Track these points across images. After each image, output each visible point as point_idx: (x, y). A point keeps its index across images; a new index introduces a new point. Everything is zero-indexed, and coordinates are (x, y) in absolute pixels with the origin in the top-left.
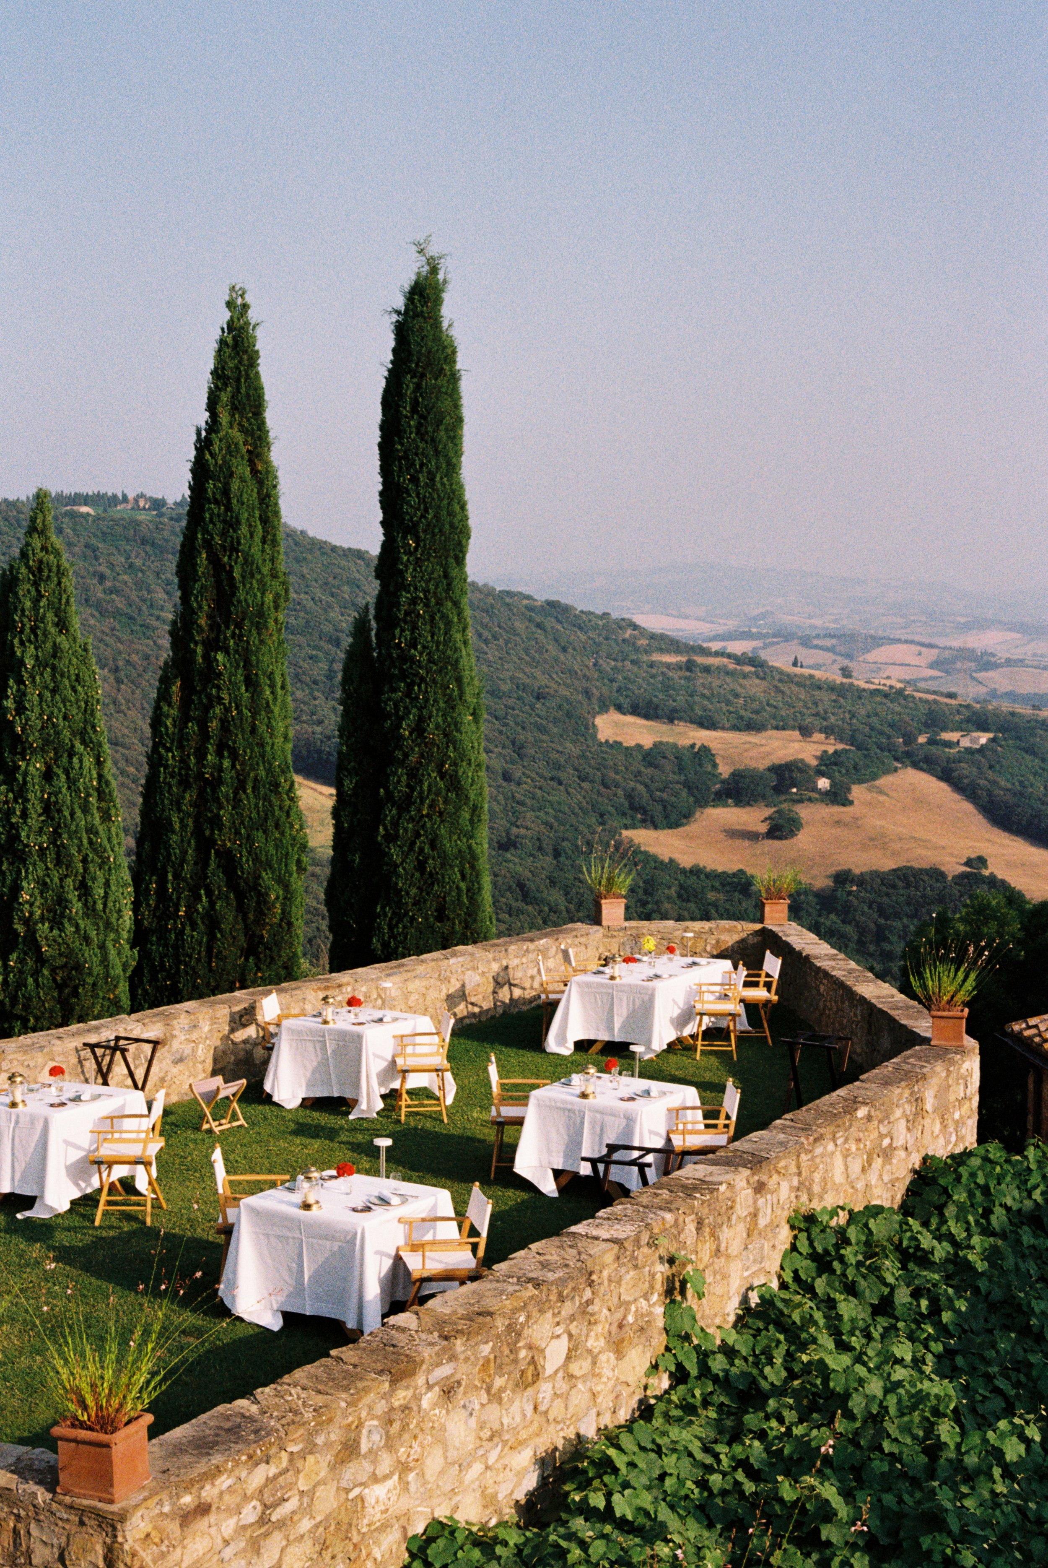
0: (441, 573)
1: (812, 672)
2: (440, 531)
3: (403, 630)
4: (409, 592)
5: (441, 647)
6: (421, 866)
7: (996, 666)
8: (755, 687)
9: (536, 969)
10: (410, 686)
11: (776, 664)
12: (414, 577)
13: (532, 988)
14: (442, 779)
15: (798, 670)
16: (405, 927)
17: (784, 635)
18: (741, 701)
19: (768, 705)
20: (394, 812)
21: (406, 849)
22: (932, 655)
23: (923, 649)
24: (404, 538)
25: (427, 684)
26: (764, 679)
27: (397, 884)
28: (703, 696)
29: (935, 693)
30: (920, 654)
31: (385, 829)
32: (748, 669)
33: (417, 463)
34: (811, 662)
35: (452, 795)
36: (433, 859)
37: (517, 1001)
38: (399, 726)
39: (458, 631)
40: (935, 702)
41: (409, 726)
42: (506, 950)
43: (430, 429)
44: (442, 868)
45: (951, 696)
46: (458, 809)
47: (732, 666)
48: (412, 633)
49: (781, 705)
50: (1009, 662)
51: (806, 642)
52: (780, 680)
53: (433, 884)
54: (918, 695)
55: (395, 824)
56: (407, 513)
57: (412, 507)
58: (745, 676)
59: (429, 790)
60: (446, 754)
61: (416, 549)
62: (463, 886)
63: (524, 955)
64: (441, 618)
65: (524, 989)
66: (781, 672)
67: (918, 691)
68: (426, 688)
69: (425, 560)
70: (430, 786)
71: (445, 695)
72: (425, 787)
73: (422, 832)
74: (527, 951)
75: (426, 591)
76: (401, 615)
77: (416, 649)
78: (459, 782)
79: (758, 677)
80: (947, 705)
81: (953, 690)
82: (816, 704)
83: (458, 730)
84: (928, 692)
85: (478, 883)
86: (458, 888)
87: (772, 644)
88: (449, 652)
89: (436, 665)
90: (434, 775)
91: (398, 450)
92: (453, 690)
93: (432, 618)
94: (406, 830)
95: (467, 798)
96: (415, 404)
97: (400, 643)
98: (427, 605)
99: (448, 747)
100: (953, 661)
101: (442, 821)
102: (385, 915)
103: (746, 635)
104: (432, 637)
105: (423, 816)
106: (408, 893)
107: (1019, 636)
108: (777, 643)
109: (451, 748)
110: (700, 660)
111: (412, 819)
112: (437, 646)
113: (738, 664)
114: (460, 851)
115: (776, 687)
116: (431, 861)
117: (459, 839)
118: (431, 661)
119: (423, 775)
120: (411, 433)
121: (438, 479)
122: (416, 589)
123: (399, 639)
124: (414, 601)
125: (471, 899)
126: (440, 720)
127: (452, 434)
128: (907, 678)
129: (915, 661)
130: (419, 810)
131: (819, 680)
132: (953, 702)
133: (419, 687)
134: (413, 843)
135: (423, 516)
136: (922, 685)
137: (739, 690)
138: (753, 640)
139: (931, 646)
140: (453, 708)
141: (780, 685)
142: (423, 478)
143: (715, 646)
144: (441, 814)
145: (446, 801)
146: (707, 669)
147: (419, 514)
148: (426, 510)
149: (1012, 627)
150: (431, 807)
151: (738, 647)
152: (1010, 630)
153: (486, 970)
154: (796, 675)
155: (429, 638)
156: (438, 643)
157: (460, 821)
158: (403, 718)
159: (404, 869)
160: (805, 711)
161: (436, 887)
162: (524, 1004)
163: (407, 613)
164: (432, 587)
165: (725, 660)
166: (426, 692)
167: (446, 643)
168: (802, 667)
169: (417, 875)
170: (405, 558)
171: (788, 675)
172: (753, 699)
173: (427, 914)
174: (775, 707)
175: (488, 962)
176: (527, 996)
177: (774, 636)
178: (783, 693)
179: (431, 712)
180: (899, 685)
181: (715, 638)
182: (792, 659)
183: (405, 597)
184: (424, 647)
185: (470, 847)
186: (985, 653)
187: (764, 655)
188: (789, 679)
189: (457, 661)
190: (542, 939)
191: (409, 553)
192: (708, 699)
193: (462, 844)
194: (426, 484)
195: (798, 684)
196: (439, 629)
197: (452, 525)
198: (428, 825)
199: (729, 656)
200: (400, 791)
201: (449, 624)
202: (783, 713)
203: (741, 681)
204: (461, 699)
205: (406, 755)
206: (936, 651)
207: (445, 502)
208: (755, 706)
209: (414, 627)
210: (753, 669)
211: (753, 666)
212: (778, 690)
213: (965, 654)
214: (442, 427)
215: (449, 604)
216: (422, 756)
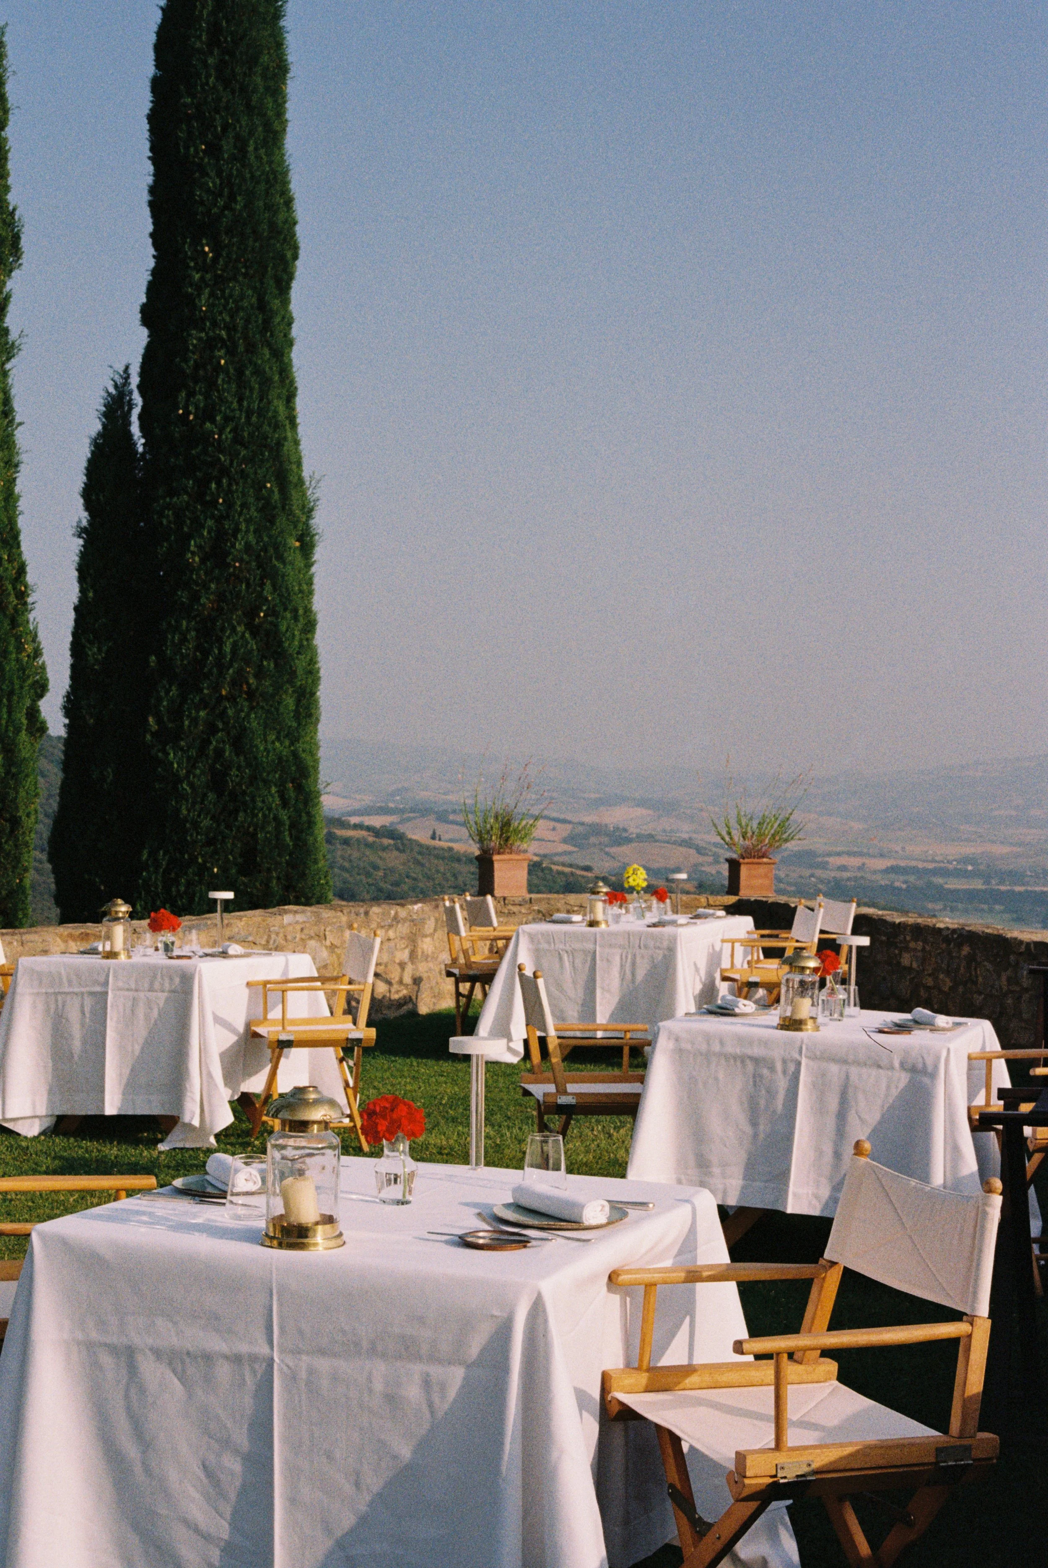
0: (254, 300)
1: (450, 844)
2: (254, 232)
3: (191, 394)
4: (203, 330)
5: (254, 419)
6: (218, 781)
7: (629, 840)
8: (394, 860)
9: (407, 952)
10: (203, 484)
11: (414, 837)
12: (211, 306)
13: (401, 982)
14: (254, 635)
15: (437, 843)
16: (189, 884)
17: (423, 811)
18: (381, 873)
19: (408, 877)
20: (174, 692)
21: (193, 753)
22: (564, 830)
23: (558, 826)
24: (196, 243)
25: (231, 479)
26: (403, 851)
27: (178, 811)
28: (343, 868)
29: (571, 866)
30: (554, 829)
31: (159, 721)
32: (386, 841)
33: (218, 122)
34: (447, 837)
35: (269, 665)
36: (239, 768)
37: (381, 1001)
38: (185, 548)
39: (279, 397)
40: (572, 874)
41: (200, 547)
42: (367, 913)
43: (238, 70)
44: (251, 784)
45: (588, 869)
46: (278, 688)
47: (371, 839)
48: (207, 396)
49: (420, 877)
50: (640, 838)
51: (442, 817)
52: (420, 853)
53: (236, 811)
54: (555, 868)
55: (177, 713)
56: (202, 203)
57: (208, 191)
58: (384, 849)
59: (234, 652)
60: (260, 595)
61: (215, 260)
62: (284, 815)
63: (391, 926)
64: (253, 374)
65: (389, 983)
66: (420, 845)
67: (554, 864)
68: (230, 485)
69: (230, 280)
70: (235, 645)
71: (258, 499)
72: (227, 649)
73: (220, 726)
74: (395, 918)
75: (231, 328)
76: (188, 368)
77: (213, 421)
78: (280, 644)
79: (398, 849)
80: (583, 877)
81: (588, 863)
82: (455, 876)
83: (280, 558)
84: (564, 865)
85: (308, 814)
86: (276, 818)
87: (409, 819)
88: (266, 428)
89: (246, 448)
90: (240, 629)
91: (185, 105)
92: (271, 490)
93: (240, 372)
94: (195, 721)
95: (293, 673)
96: (215, 30)
97: (187, 413)
98: (231, 352)
99: (262, 585)
100: (586, 837)
101: (252, 708)
102: (157, 866)
103: (384, 811)
104: (240, 400)
105: (221, 698)
106: (196, 825)
107: (651, 812)
108: (414, 818)
109: (268, 586)
110: (340, 833)
111: (204, 704)
112: (248, 418)
113: (376, 837)
114: (280, 758)
115: (415, 859)
116: (234, 772)
117: (278, 739)
118: (238, 440)
119: (223, 629)
120: (208, 76)
121: (251, 149)
122: (215, 324)
123: (186, 408)
124: (211, 344)
125: (297, 839)
126: (251, 538)
127: (271, 83)
128: (542, 852)
129: (549, 835)
130: (216, 688)
131: (458, 852)
132: (589, 874)
133: (219, 484)
134: (206, 742)
135: (226, 207)
136: (556, 859)
137: (380, 863)
138: (391, 814)
139: (564, 821)
140: (272, 521)
141: (419, 857)
142: (228, 147)
143: (354, 820)
144: (251, 695)
145: (260, 674)
146: (346, 842)
147: (221, 202)
148: (232, 198)
149: (642, 803)
150: (234, 683)
151: (377, 821)
152: (638, 806)
153: (337, 942)
154: (435, 848)
155: (235, 405)
156: (249, 413)
157: (282, 710)
158: (189, 537)
159: (191, 785)
160: (444, 883)
161: (241, 816)
162: (389, 1008)
163: (197, 366)
164: (240, 322)
165: (364, 833)
166: (230, 491)
167: (261, 413)
168: (440, 839)
169: (211, 796)
170: (197, 276)
171: (428, 848)
172: (392, 870)
173: (227, 861)
174: (415, 879)
175: (341, 929)
176: (396, 997)
177: (412, 810)
178: (423, 865)
179: (237, 524)
180: (536, 859)
181: (355, 813)
182: (431, 833)
183: (195, 338)
184: (227, 419)
185: (295, 754)
186: (617, 829)
187: (401, 829)
188: (426, 851)
189: (279, 444)
190: (416, 903)
191: (204, 268)
192: (347, 870)
193: (282, 748)
194: (233, 158)
195: (437, 857)
196: (252, 390)
197: (272, 225)
198: (230, 712)
199: (369, 829)
200: (183, 658)
201: (266, 383)
202: (421, 885)
203: (380, 853)
204: (283, 508)
205: (195, 598)
206: (569, 826)
207: (263, 186)
208: (396, 877)
209: (212, 384)
210: (391, 842)
211: (393, 839)
212: (418, 863)
213: (597, 830)
214: (259, 69)
215: (266, 352)
216: (221, 597)
